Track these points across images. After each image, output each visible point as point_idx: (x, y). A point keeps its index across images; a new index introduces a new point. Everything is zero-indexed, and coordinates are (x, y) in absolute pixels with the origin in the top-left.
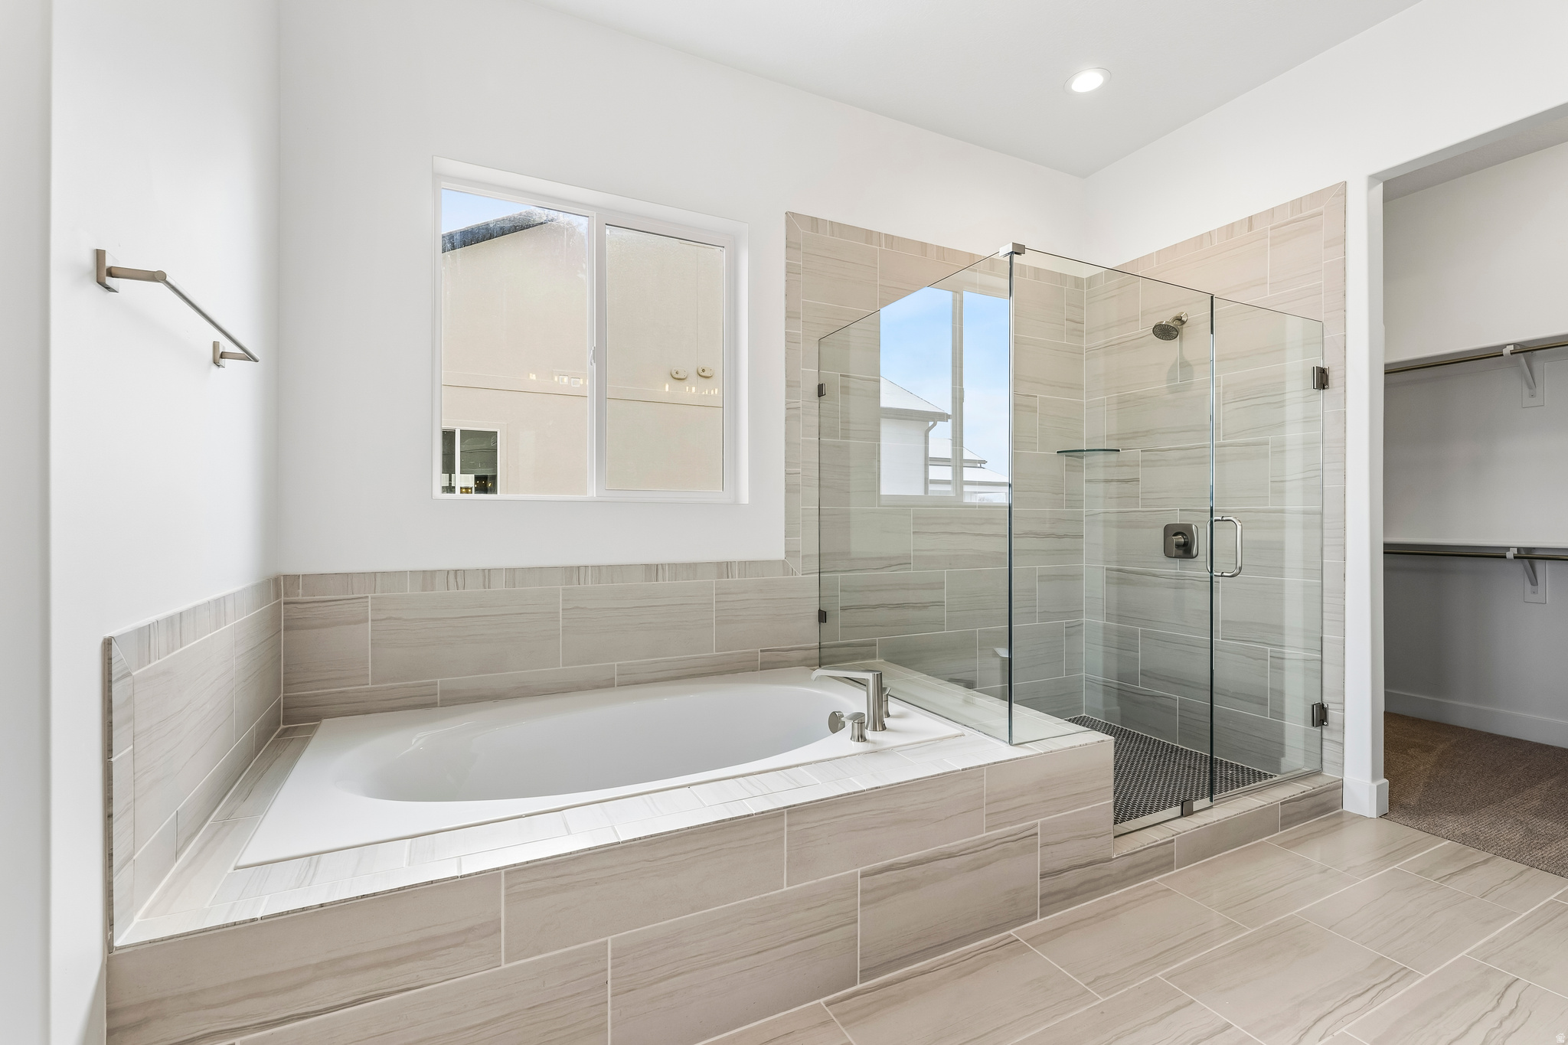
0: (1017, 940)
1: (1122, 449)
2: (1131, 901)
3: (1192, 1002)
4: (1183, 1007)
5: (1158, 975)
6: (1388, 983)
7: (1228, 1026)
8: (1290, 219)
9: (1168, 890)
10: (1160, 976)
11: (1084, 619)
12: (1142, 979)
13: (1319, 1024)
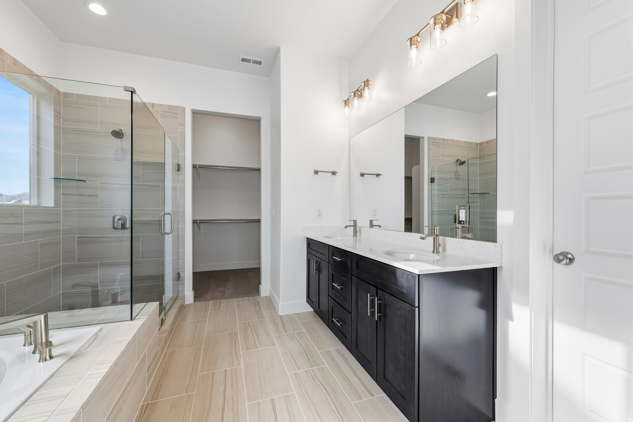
0: (148, 404)
1: (88, 181)
2: (167, 362)
3: (213, 372)
4: (213, 375)
5: (199, 374)
6: (236, 337)
7: (226, 370)
8: (167, 111)
9: (172, 351)
10: (200, 373)
11: (61, 264)
12: (197, 378)
13: (237, 354)
